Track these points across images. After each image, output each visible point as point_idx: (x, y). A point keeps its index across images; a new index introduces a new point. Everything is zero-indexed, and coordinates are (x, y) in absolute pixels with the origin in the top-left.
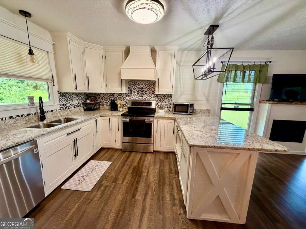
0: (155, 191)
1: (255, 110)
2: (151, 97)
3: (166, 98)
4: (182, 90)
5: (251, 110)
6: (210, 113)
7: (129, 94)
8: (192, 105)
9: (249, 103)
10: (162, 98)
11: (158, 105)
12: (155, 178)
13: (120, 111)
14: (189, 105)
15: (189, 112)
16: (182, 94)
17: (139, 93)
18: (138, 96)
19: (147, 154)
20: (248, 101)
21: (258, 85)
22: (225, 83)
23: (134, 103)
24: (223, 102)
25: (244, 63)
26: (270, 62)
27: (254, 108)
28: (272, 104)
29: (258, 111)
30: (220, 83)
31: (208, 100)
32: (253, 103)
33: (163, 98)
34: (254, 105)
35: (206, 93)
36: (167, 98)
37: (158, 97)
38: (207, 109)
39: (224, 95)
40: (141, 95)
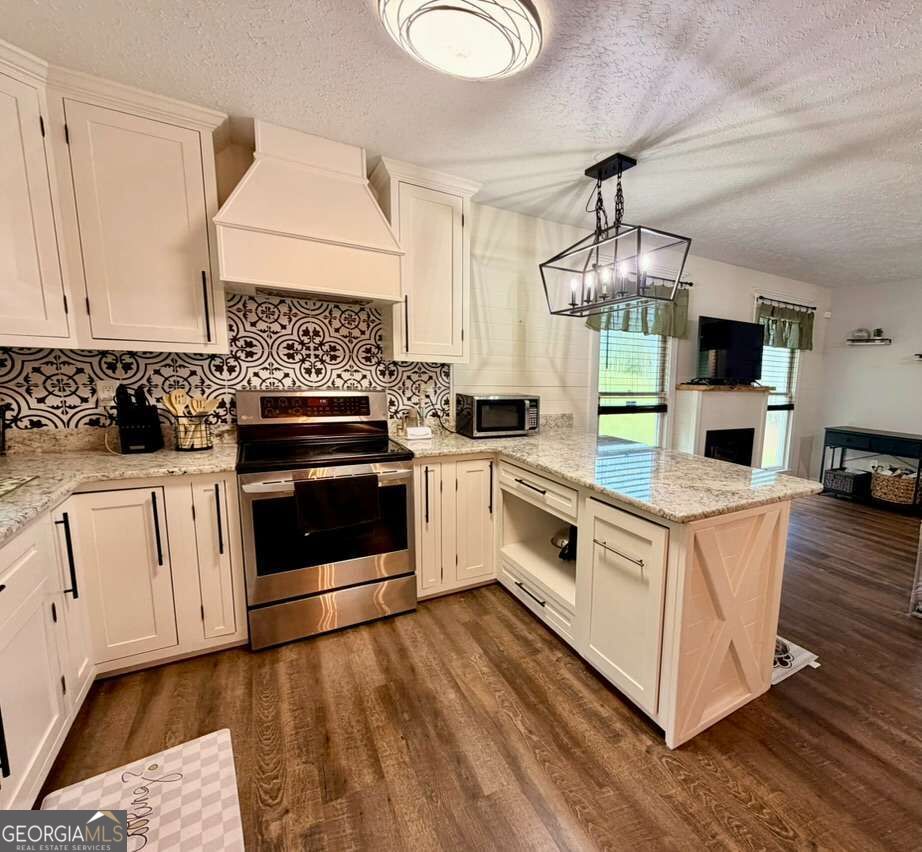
0: (530, 732)
1: (669, 409)
2: (358, 376)
3: (425, 377)
4: (485, 351)
5: (661, 409)
6: (570, 426)
7: (237, 358)
8: (535, 403)
9: (654, 391)
10: (409, 377)
11: (393, 409)
12: (497, 694)
13: (192, 449)
14: (527, 402)
15: (527, 427)
16: (484, 364)
17: (298, 357)
18: (294, 369)
19: (394, 622)
20: (652, 386)
21: (671, 341)
22: (603, 332)
23: (273, 404)
24: (602, 389)
25: (655, 281)
26: (691, 284)
27: (667, 403)
28: (704, 391)
29: (675, 411)
30: (592, 331)
31: (564, 386)
32: (663, 391)
33: (415, 377)
34: (667, 397)
35: (558, 362)
36: (431, 378)
37: (391, 374)
38: (564, 415)
39: (602, 366)
40: (307, 365)
